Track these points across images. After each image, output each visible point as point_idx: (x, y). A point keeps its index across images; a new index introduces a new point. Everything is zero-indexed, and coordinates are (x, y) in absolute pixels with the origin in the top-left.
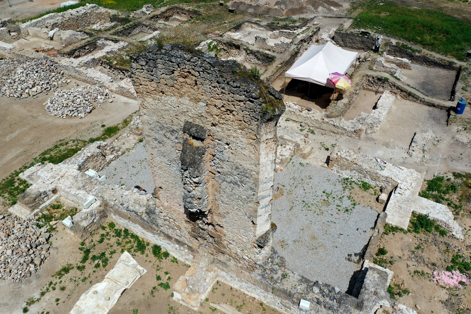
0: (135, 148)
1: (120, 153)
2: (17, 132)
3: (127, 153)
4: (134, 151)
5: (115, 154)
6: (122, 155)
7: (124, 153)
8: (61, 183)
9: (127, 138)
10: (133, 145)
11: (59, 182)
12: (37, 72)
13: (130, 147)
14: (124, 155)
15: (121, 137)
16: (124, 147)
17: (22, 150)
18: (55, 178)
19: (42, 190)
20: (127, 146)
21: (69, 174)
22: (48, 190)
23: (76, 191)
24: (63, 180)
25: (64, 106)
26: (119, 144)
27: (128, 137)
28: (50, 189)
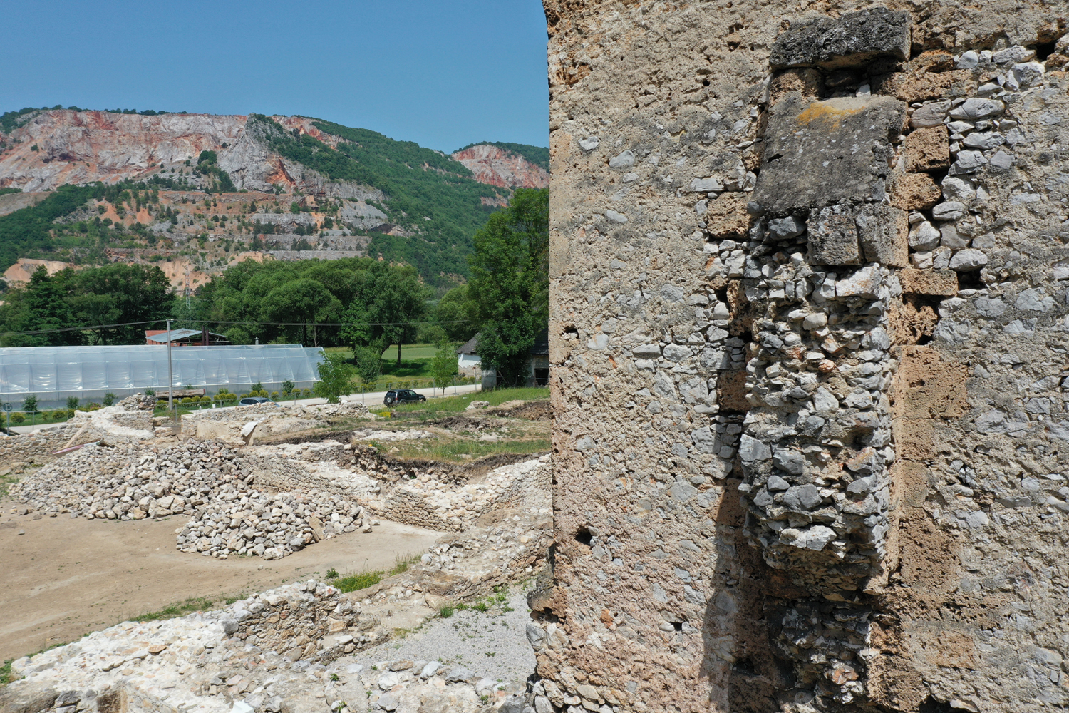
0: (423, 630)
1: (372, 636)
2: (72, 579)
3: (395, 640)
4: (420, 636)
5: (355, 634)
6: (378, 642)
7: (384, 639)
8: (146, 673)
9: (402, 602)
10: (420, 620)
11: (138, 670)
12: (187, 467)
13: (407, 627)
14: (383, 646)
15: (383, 594)
16: (388, 624)
17: (63, 614)
18: (130, 652)
19: (61, 688)
20: (398, 621)
21: (185, 643)
22: (85, 690)
23: (188, 698)
24: (155, 666)
25: (233, 524)
26: (374, 611)
27: (405, 598)
28: (95, 689)
